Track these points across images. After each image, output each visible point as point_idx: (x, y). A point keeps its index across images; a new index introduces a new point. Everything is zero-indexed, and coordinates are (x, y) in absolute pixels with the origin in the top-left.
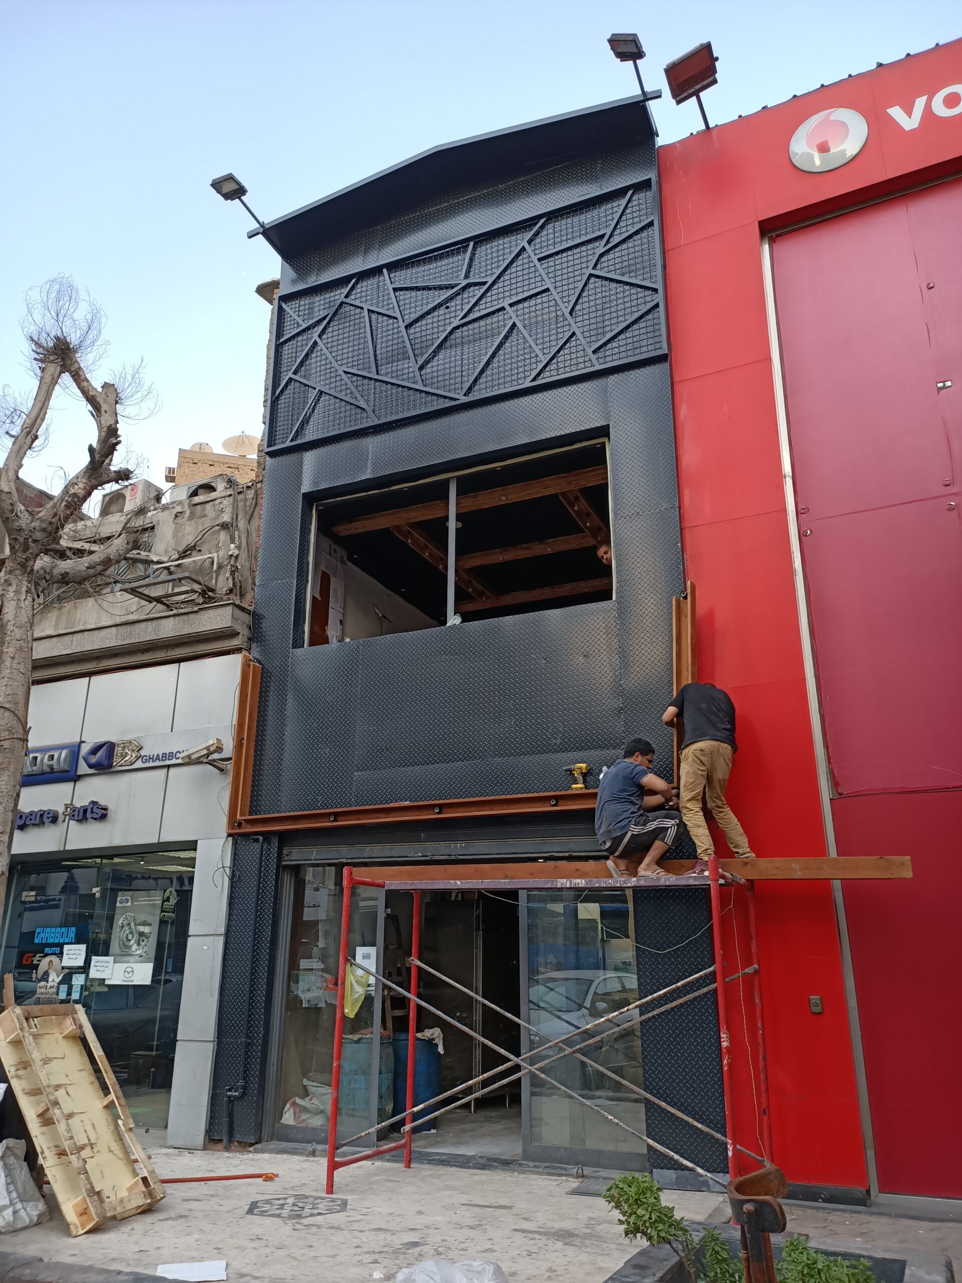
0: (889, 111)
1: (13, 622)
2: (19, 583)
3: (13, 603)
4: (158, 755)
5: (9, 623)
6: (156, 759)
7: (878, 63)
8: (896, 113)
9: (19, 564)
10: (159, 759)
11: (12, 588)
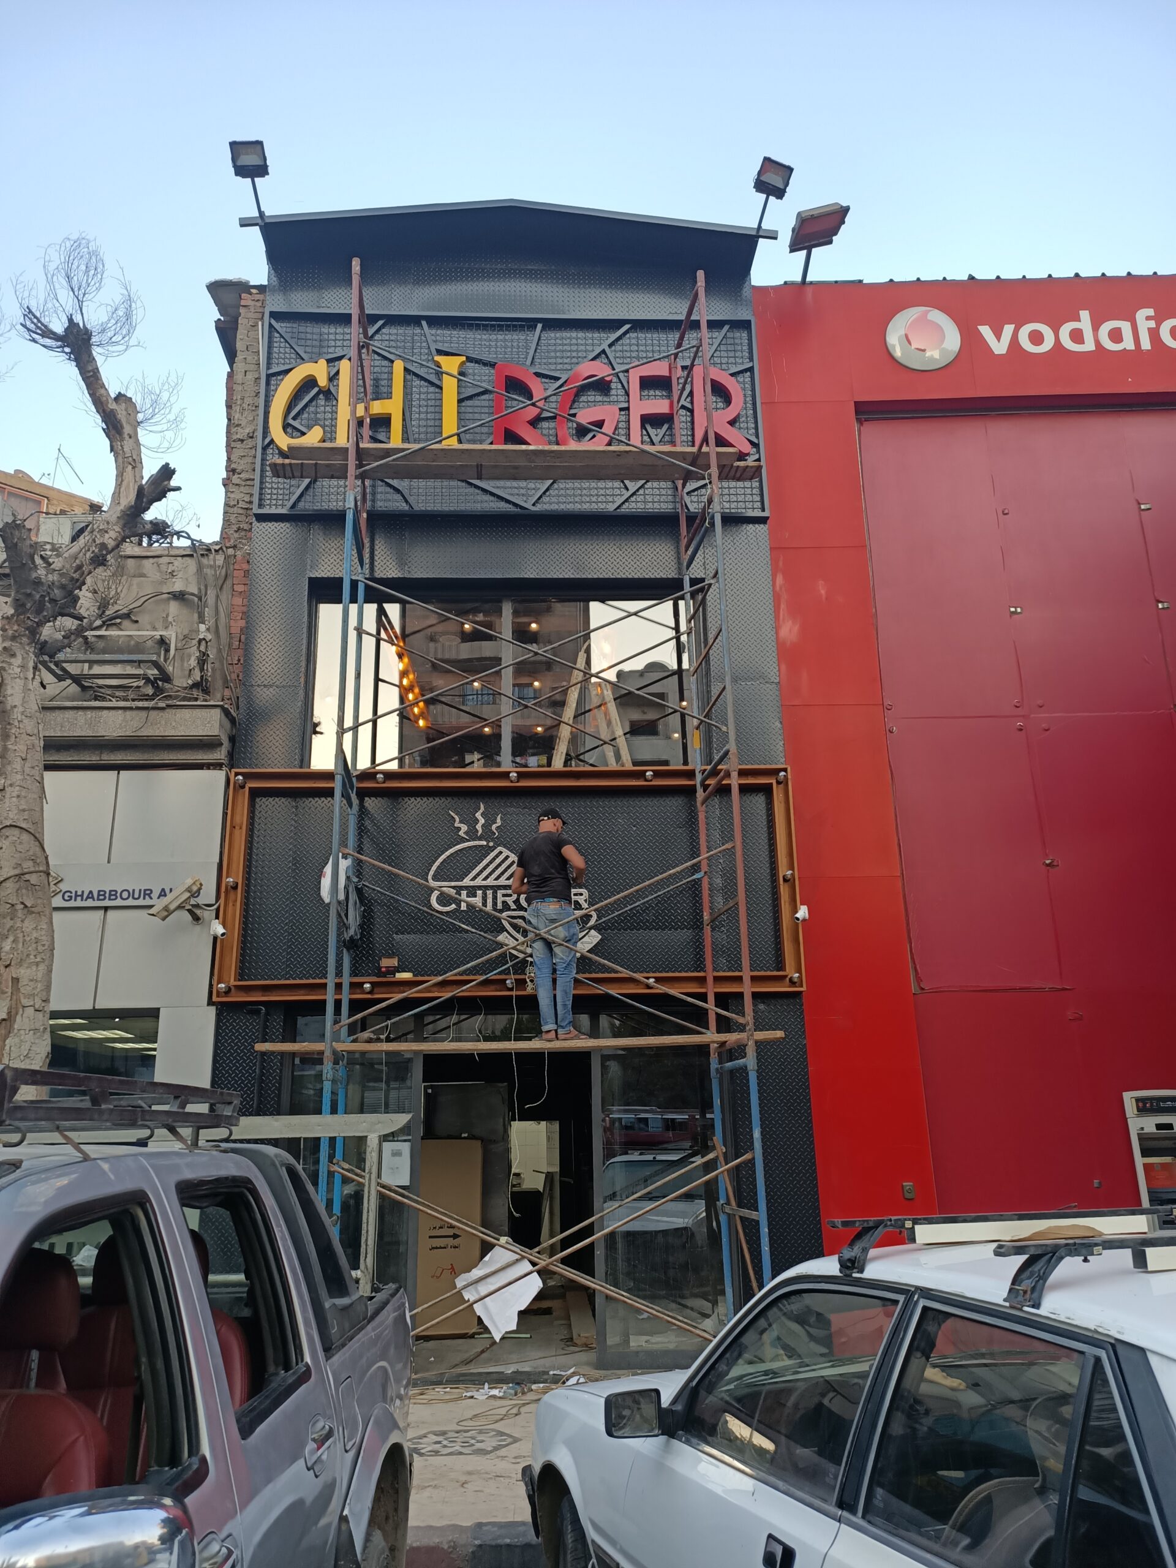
0: (980, 328)
1: (21, 709)
2: (25, 655)
3: (20, 683)
4: (91, 892)
5: (16, 710)
6: (88, 898)
7: (970, 275)
8: (986, 331)
9: (27, 629)
10: (93, 898)
11: (17, 661)
